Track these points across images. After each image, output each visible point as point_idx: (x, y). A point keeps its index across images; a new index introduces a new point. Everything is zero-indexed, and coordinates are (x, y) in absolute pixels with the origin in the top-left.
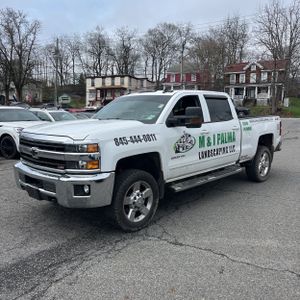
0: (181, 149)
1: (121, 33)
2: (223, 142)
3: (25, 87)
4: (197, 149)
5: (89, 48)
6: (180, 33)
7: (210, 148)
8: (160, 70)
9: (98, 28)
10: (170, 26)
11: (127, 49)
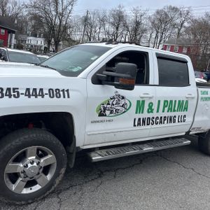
0: (108, 113)
1: (136, 11)
2: (170, 110)
3: (61, 43)
4: (132, 114)
5: (112, 20)
6: (181, 14)
7: (150, 115)
8: (160, 41)
9: (120, 6)
10: (174, 8)
11: (138, 23)
